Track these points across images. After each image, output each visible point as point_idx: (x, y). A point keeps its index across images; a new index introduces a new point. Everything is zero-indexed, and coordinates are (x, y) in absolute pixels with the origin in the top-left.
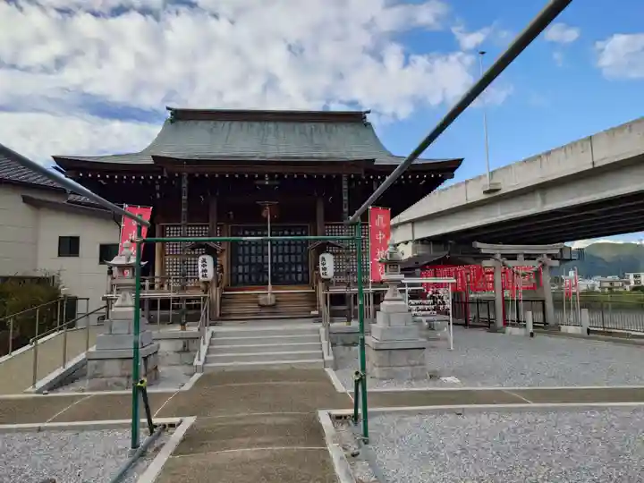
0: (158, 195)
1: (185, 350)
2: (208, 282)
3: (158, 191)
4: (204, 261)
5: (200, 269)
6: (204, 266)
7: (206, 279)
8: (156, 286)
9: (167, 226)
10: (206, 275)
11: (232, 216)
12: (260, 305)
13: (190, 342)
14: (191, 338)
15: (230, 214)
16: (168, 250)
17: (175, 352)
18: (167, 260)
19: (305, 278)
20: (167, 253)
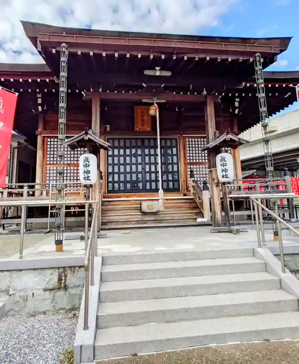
0: (40, 108)
2: (91, 186)
3: (40, 105)
4: (87, 160)
5: (81, 169)
6: (86, 166)
7: (88, 183)
8: (37, 193)
9: (48, 137)
10: (88, 177)
11: (108, 129)
12: (142, 212)
13: (69, 272)
14: (70, 267)
15: (106, 127)
16: (48, 159)
17: (45, 290)
18: (48, 169)
19: (176, 187)
20: (48, 163)
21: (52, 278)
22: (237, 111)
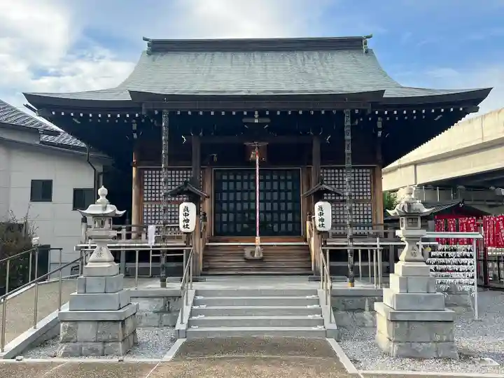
0: (135, 136)
1: (166, 310)
2: (190, 233)
3: (135, 132)
4: (186, 209)
5: (182, 217)
6: (186, 215)
7: (187, 230)
8: (133, 235)
9: (145, 169)
10: (187, 225)
11: (215, 159)
12: (245, 259)
13: (172, 301)
14: (173, 297)
15: (213, 156)
16: (146, 195)
17: (155, 312)
18: (145, 206)
19: (296, 229)
20: (145, 199)
21: (160, 304)
22: (380, 133)
